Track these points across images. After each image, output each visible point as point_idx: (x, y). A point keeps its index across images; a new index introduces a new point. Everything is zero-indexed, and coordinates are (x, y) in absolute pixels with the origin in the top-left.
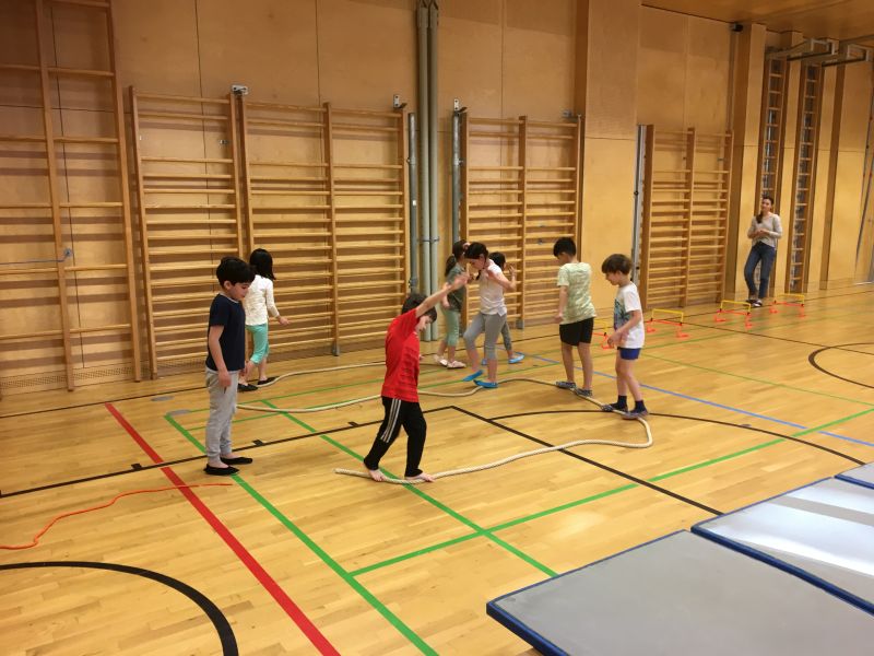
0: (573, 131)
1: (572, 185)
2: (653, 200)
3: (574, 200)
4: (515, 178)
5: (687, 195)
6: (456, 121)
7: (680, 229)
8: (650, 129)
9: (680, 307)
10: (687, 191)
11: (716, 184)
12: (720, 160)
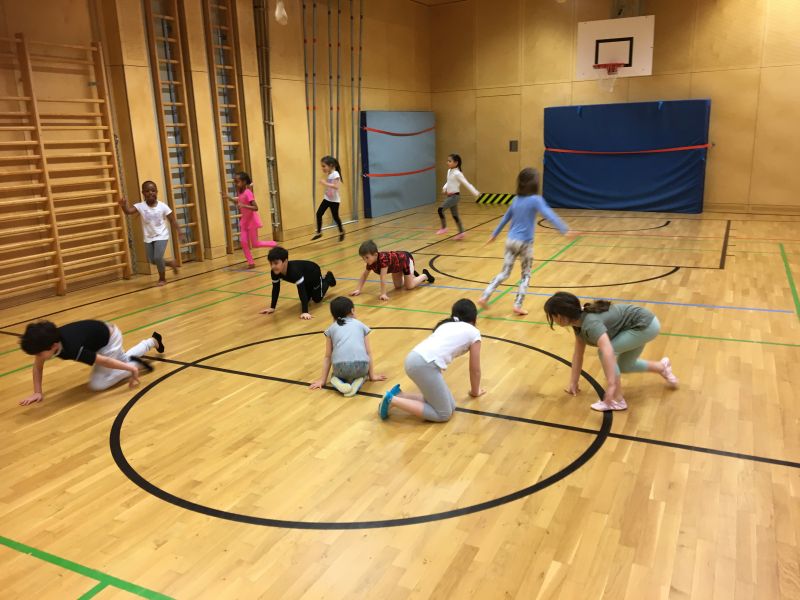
5: (34, 135)
9: (58, 295)
10: (32, 128)
11: (93, 118)
12: (90, 84)
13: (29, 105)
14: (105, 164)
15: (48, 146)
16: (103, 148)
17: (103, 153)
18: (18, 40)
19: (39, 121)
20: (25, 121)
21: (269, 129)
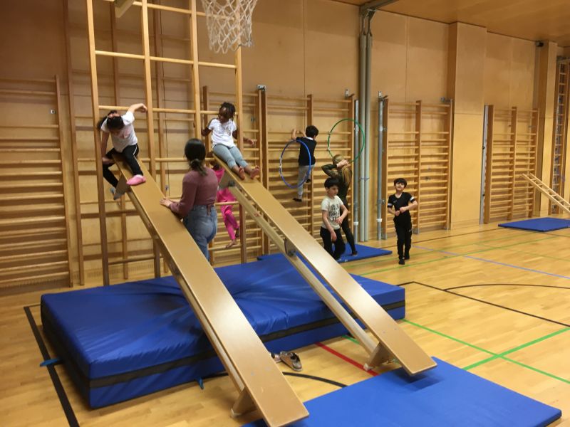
0: (447, 110)
1: (446, 143)
2: (493, 152)
3: (448, 152)
4: (413, 138)
5: (512, 149)
6: (381, 104)
7: (508, 170)
8: (491, 108)
10: (512, 146)
11: (528, 142)
12: (529, 127)
13: (513, 137)
14: (528, 163)
15: (517, 154)
16: (529, 155)
17: (529, 158)
18: (514, 110)
19: (516, 143)
20: (508, 143)
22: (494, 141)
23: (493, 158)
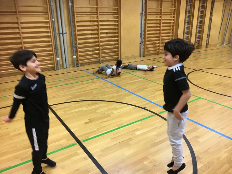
1: (117, 13)
2: (148, 19)
3: (118, 18)
5: (160, 17)
7: (158, 28)
9: (158, 54)
10: (160, 15)
11: (171, 13)
12: (173, 5)
13: (161, 10)
17: (172, 22)
19: (162, 14)
20: (159, 14)
21: (211, 16)
22: (148, 13)
23: (148, 22)
